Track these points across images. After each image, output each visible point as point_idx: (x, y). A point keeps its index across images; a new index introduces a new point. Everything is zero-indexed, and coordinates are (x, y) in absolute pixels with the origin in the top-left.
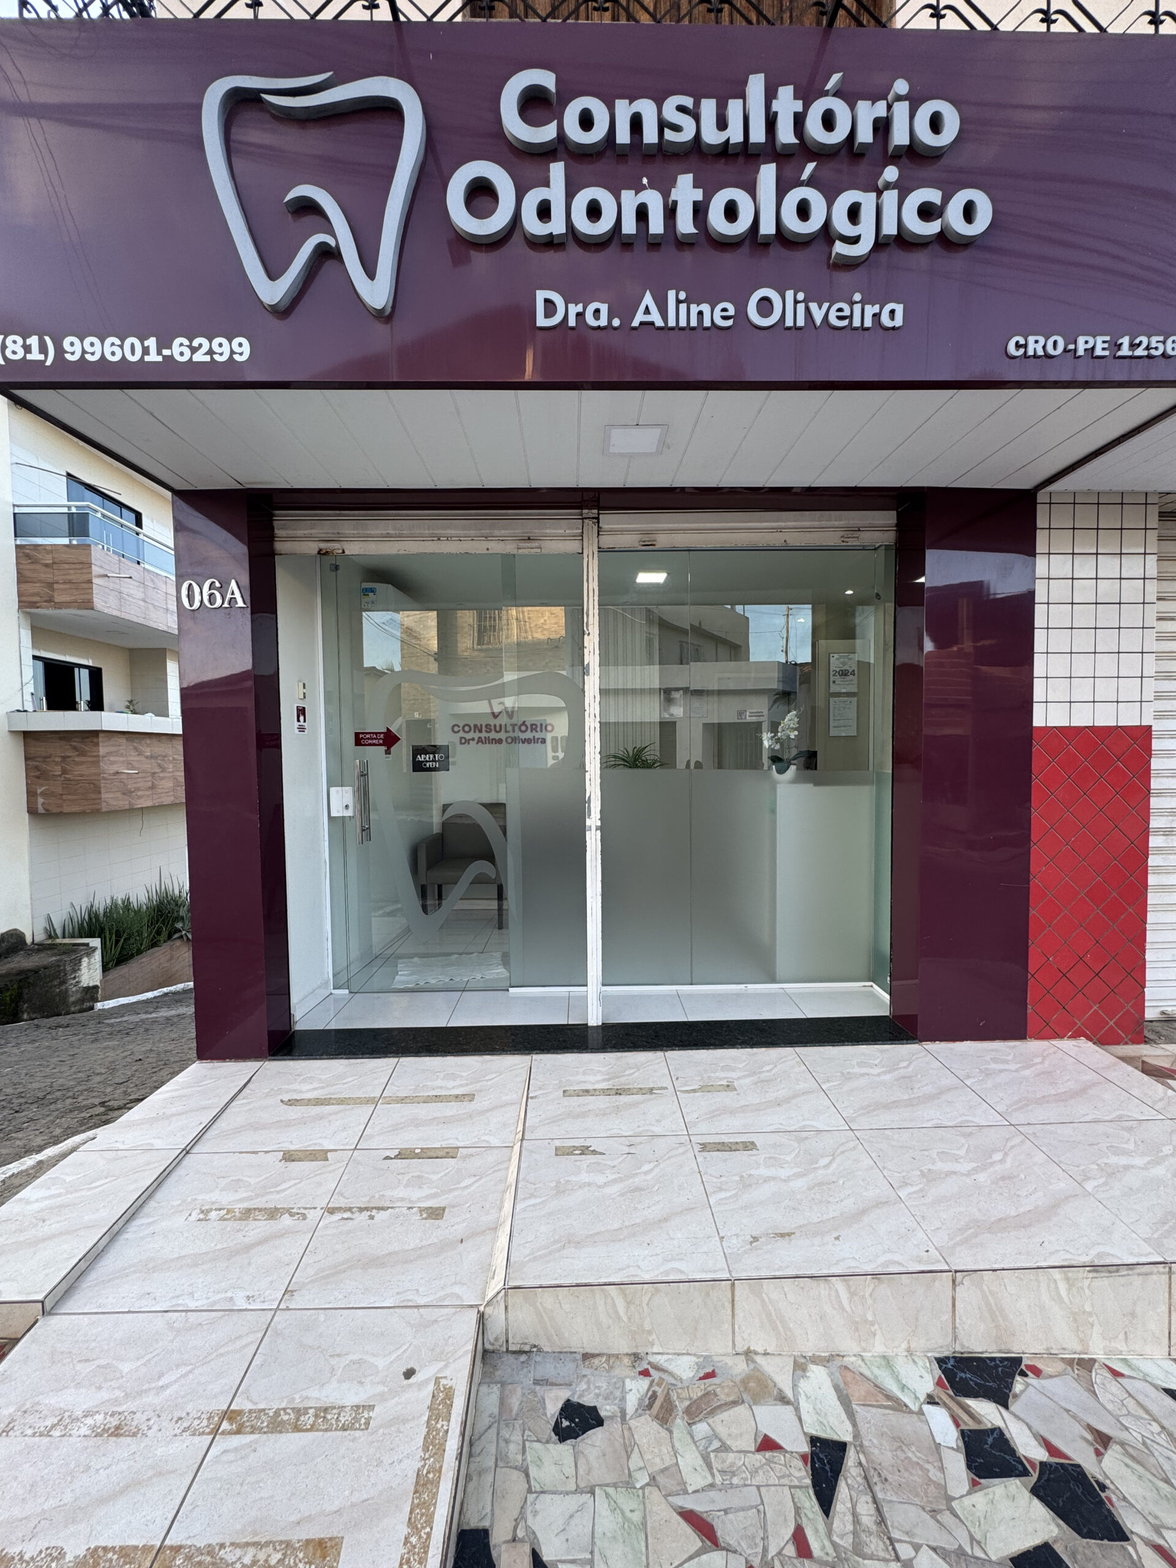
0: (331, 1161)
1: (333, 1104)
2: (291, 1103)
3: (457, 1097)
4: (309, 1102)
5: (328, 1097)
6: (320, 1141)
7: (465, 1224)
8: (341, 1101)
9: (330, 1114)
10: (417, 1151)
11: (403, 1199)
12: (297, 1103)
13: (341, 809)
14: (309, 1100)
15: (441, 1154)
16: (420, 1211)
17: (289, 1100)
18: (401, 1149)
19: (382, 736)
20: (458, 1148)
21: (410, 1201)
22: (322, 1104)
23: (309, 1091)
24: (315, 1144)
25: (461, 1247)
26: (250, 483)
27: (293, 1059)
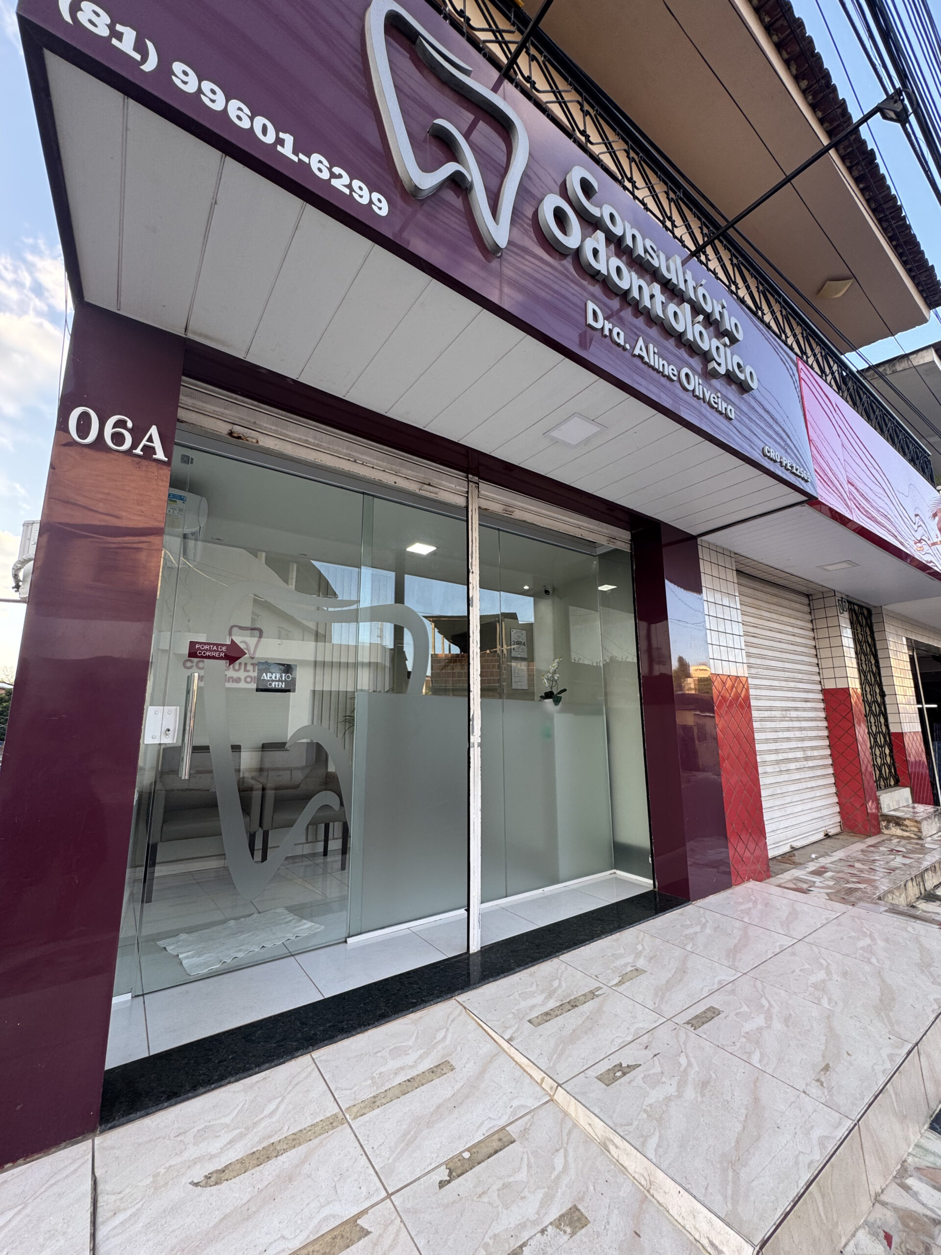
0: (375, 1231)
1: (285, 1151)
2: (214, 1179)
3: (432, 1071)
4: (244, 1165)
5: (265, 1144)
6: (326, 1212)
7: (616, 1212)
8: (295, 1140)
9: (297, 1166)
10: (466, 1155)
11: (522, 1226)
12: (226, 1175)
13: (158, 734)
14: (241, 1161)
15: (496, 1145)
16: (558, 1227)
17: (208, 1177)
18: (446, 1163)
19: (224, 648)
20: (503, 1128)
21: (534, 1223)
22: (269, 1158)
23: (223, 1150)
24: (326, 1219)
25: (644, 1240)
26: (200, 335)
27: (148, 1114)
